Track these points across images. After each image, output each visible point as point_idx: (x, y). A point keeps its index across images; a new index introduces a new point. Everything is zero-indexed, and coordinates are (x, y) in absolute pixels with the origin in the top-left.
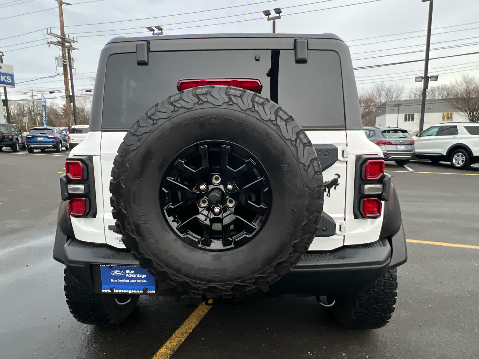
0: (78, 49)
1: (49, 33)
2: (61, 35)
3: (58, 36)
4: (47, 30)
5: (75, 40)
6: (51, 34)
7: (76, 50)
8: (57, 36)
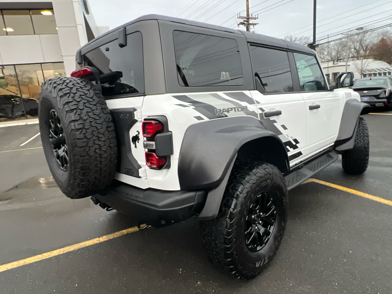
0: (258, 24)
1: (239, 17)
2: (247, 16)
3: (245, 17)
4: (238, 15)
5: (257, 17)
6: (240, 17)
7: (257, 25)
8: (243, 18)
